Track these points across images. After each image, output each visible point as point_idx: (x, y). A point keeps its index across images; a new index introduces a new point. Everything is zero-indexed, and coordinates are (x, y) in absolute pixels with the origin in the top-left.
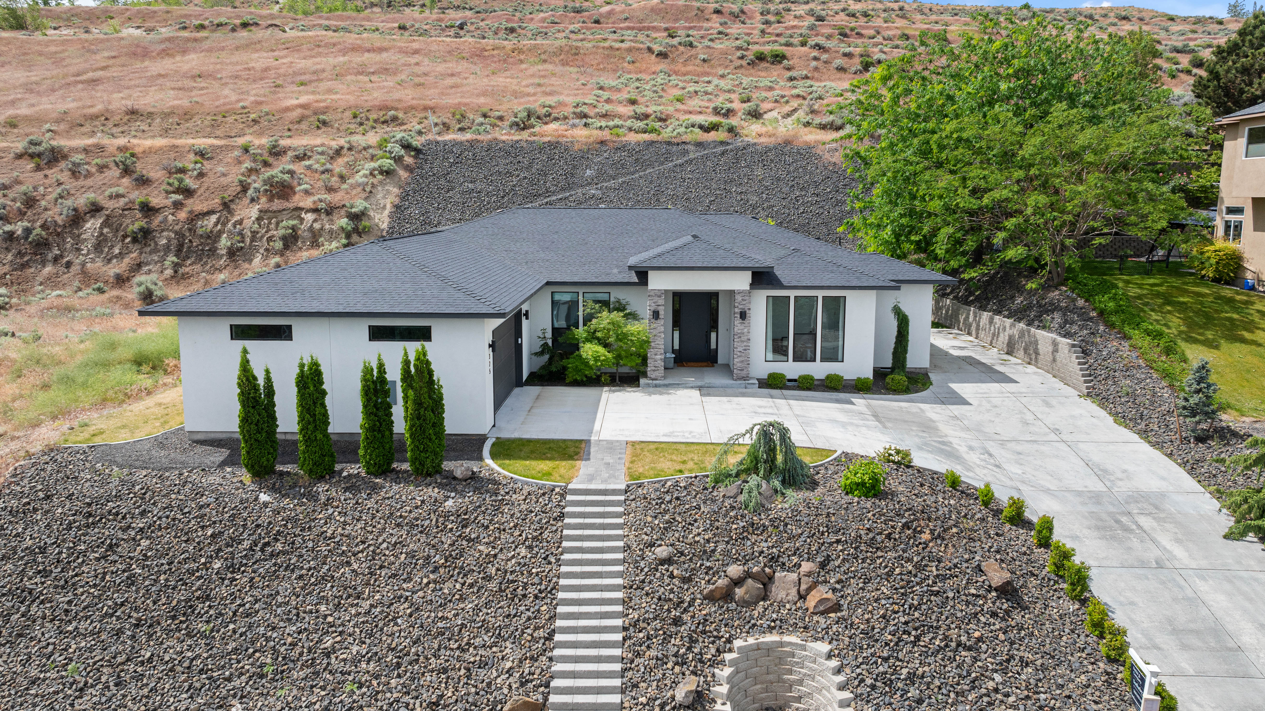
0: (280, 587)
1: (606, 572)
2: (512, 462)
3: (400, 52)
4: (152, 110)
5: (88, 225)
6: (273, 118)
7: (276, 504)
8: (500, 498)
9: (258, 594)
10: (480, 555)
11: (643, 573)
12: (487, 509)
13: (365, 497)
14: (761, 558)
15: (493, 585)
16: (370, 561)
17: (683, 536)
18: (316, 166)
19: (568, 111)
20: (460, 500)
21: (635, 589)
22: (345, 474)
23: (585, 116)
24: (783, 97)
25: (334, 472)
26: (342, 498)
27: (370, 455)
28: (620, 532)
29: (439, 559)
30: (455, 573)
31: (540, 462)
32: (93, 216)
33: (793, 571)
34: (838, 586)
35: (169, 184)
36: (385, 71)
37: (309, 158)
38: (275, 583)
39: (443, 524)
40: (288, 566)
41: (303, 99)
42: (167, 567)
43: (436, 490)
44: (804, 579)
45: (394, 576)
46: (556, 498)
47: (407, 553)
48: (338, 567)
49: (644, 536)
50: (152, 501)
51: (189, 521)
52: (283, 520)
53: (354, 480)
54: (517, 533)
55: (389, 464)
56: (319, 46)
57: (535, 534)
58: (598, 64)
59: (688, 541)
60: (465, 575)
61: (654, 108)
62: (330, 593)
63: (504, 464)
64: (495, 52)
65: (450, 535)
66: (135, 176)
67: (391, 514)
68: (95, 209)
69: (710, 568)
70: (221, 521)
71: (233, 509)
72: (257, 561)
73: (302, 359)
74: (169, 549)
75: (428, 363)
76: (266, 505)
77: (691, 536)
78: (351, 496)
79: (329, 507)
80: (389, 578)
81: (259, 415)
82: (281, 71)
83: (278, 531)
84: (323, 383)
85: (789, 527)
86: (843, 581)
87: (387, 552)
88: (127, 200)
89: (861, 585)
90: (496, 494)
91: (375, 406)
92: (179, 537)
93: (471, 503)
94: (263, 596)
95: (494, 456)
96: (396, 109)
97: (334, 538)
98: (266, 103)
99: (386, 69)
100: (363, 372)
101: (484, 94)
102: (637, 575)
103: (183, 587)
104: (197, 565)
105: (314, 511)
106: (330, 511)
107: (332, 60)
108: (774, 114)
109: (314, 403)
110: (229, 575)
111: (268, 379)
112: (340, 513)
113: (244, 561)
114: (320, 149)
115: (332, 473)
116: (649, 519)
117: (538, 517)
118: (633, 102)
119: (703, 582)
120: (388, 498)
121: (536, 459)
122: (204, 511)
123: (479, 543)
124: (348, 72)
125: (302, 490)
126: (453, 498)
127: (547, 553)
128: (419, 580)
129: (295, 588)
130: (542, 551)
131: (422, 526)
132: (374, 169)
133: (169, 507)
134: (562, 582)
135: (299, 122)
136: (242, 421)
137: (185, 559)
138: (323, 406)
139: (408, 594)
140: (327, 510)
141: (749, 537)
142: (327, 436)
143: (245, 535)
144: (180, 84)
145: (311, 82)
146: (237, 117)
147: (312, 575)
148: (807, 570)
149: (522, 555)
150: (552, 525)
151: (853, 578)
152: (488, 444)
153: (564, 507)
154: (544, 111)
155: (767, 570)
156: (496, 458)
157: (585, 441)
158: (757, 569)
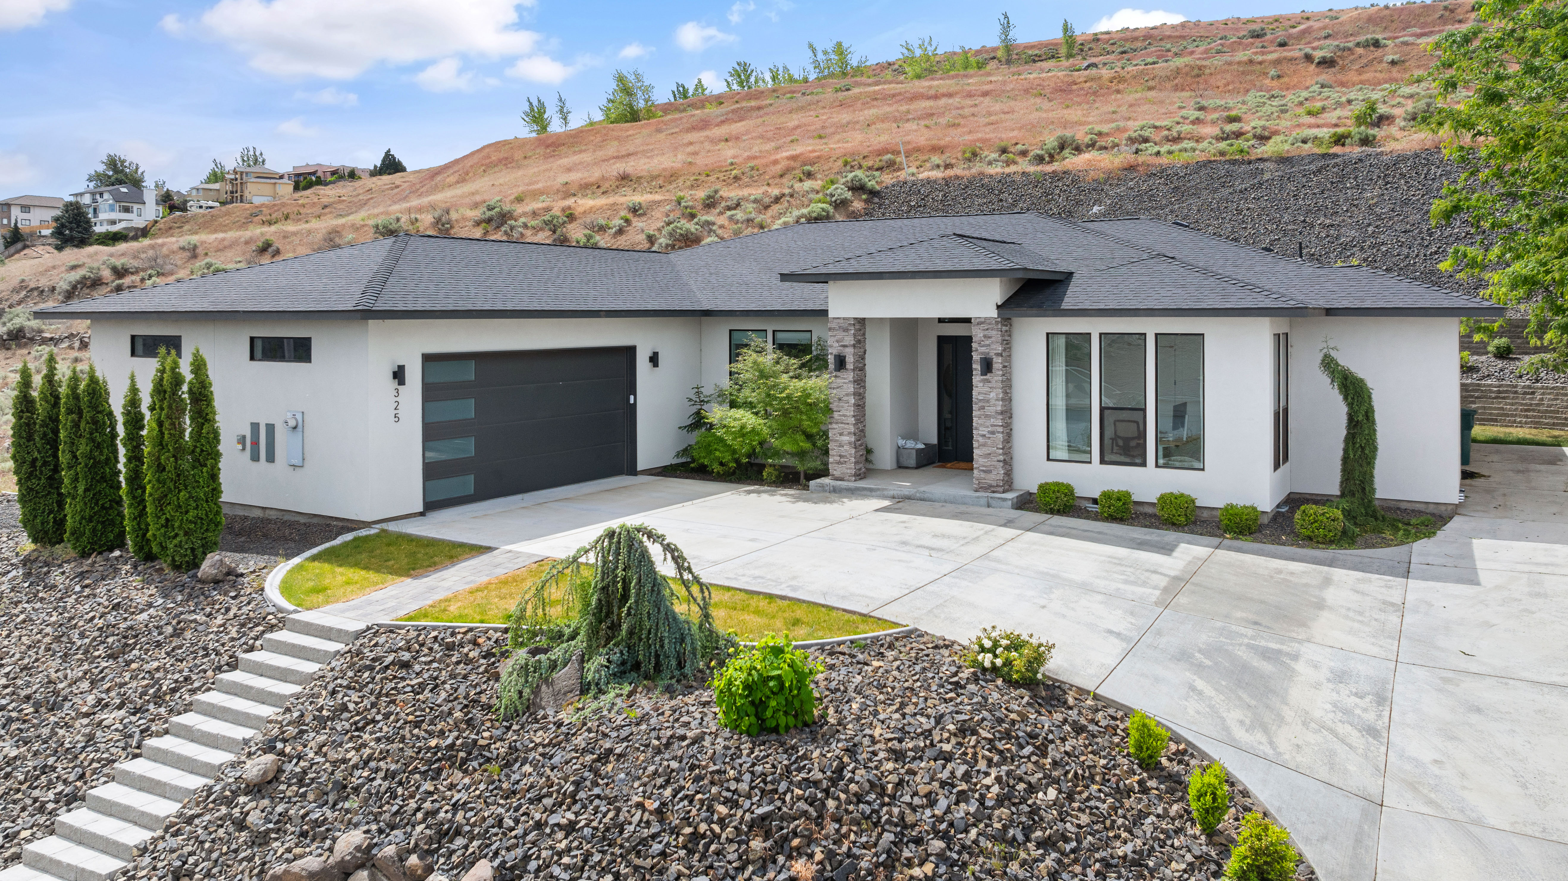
6: (756, 174)
18: (740, 216)
19: (1123, 137)
23: (1145, 141)
36: (927, 116)
37: (740, 207)
41: (803, 151)
43: (152, 592)
46: (256, 631)
58: (1227, 85)
61: (1256, 123)
77: (347, 746)
85: (525, 767)
93: (160, 619)
99: (930, 114)
102: (198, 805)
105: (19, 601)
114: (753, 197)
116: (323, 696)
118: (1233, 120)
119: (280, 852)
124: (883, 120)
126: (154, 608)
132: (802, 217)
144: (697, 149)
145: (831, 134)
146: (721, 175)
152: (349, 537)
153: (251, 649)
154: (1087, 140)
155: (413, 859)
156: (314, 558)
157: (489, 549)
158: (390, 850)
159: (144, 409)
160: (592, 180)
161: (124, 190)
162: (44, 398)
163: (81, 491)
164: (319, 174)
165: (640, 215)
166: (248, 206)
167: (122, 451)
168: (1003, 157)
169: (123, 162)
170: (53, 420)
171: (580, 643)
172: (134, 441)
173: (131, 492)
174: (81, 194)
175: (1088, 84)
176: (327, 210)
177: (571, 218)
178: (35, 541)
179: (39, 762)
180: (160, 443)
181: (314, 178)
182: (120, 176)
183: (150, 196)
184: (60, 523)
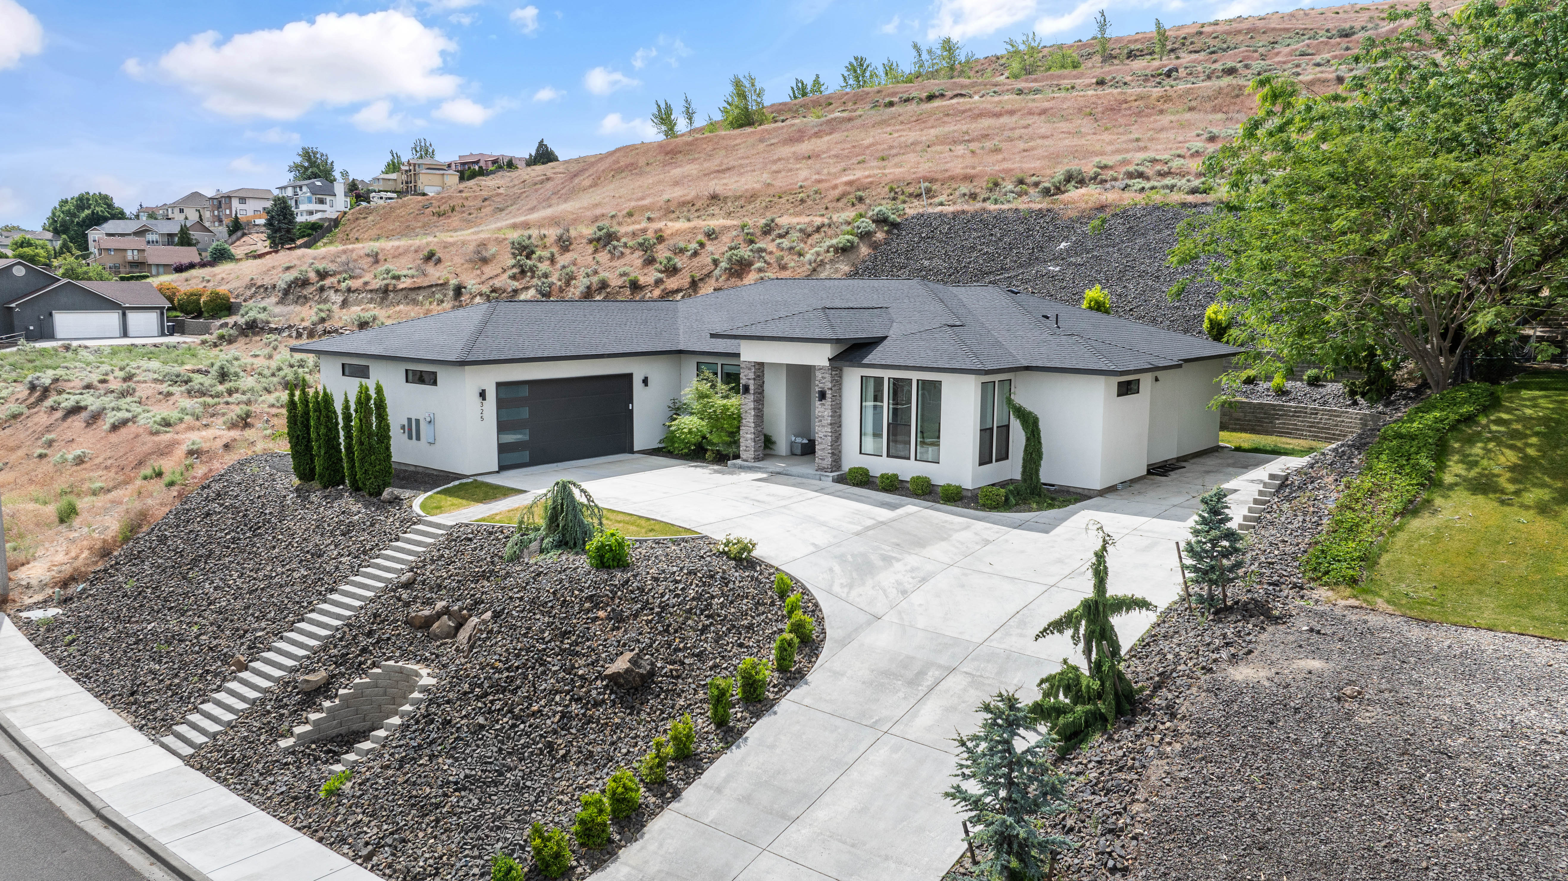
6: (818, 197)
11: (385, 591)
12: (365, 525)
13: (325, 504)
14: (468, 600)
28: (413, 559)
33: (479, 618)
46: (407, 525)
59: (438, 574)
69: (429, 599)
77: (443, 571)
85: (511, 579)
87: (295, 545)
116: (434, 551)
119: (414, 609)
121: (460, 497)
125: (307, 494)
127: (358, 564)
130: (358, 561)
132: (831, 246)
134: (343, 586)
135: (838, 200)
141: (481, 581)
144: (782, 167)
149: (344, 561)
152: (457, 483)
153: (405, 532)
154: (1091, 174)
155: (465, 612)
156: (438, 493)
157: (525, 491)
158: (456, 608)
159: (352, 411)
160: (689, 198)
161: (319, 183)
162: (301, 402)
163: (322, 453)
164: (482, 164)
165: (712, 240)
166: (420, 198)
167: (342, 433)
168: (1018, 189)
169: (315, 153)
170: (306, 413)
171: (542, 532)
172: (347, 427)
173: (347, 455)
174: (285, 188)
175: (1137, 103)
176: (486, 203)
177: (661, 239)
178: (300, 479)
179: (317, 576)
180: (361, 431)
181: (477, 168)
182: (315, 170)
183: (340, 188)
184: (312, 470)
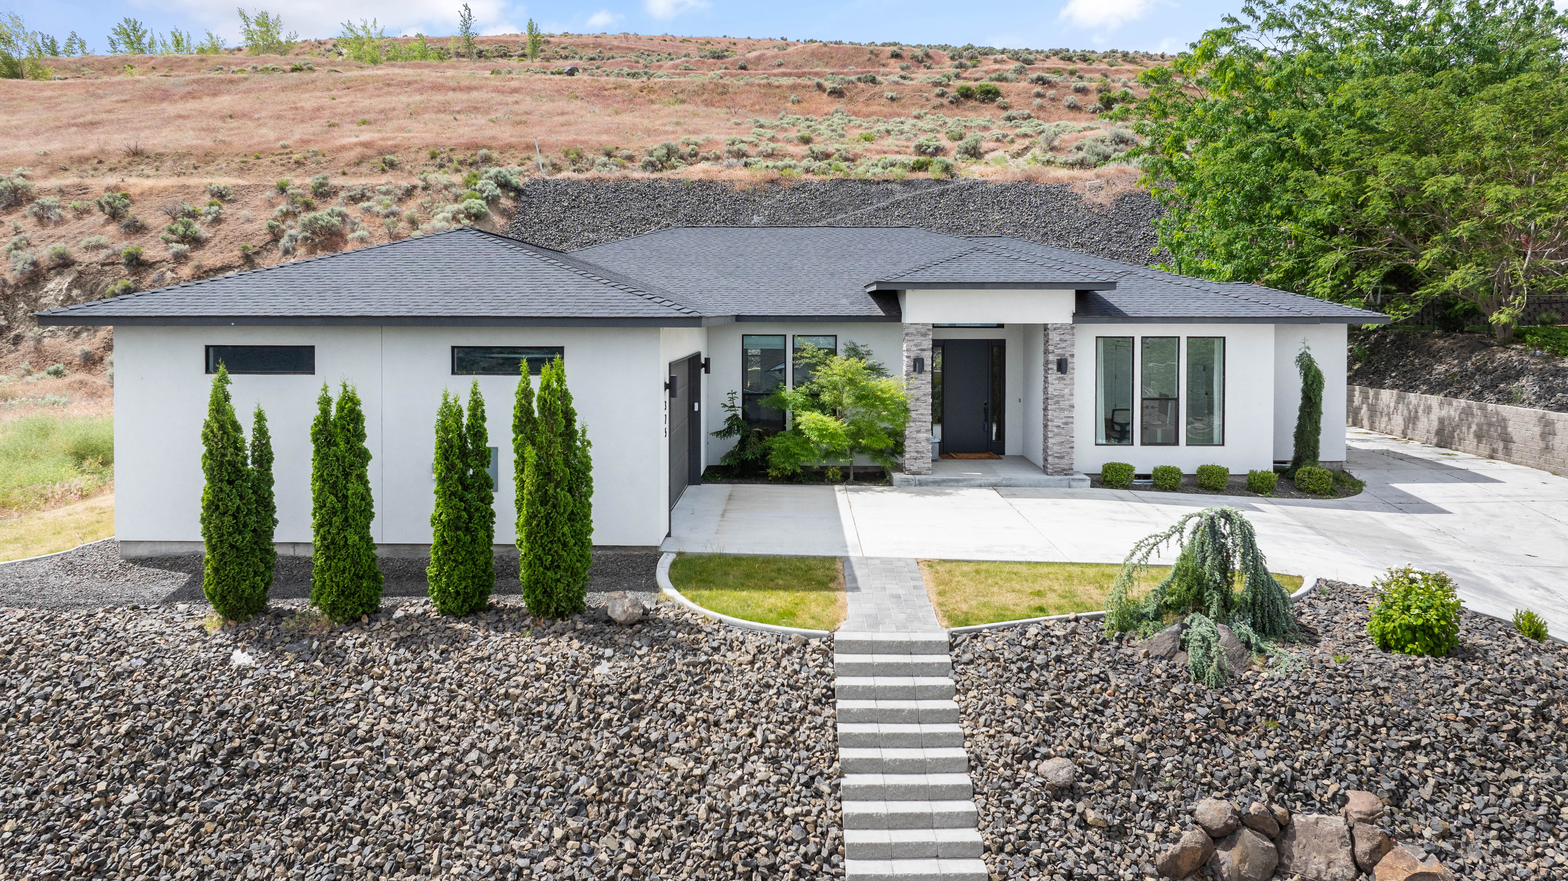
0: (254, 845)
1: (941, 815)
2: (715, 592)
3: (494, 91)
4: (162, 150)
5: (51, 285)
6: (323, 160)
7: (262, 670)
8: (704, 658)
9: (207, 860)
10: (672, 778)
11: (1023, 818)
12: (678, 681)
13: (436, 657)
14: (1258, 783)
15: (702, 844)
16: (444, 788)
17: (1089, 737)
18: (378, 209)
19: (721, 149)
20: (624, 664)
21: (1011, 854)
22: (399, 613)
23: (744, 155)
24: (1005, 136)
25: (378, 611)
26: (392, 659)
27: (448, 577)
28: (954, 728)
29: (584, 785)
30: (621, 815)
31: (767, 594)
32: (59, 274)
33: (1330, 812)
34: (1447, 846)
35: (172, 232)
36: (475, 109)
37: (369, 199)
38: (246, 836)
39: (591, 711)
40: (275, 799)
41: (365, 137)
42: (24, 802)
43: (576, 644)
44: (1359, 829)
45: (492, 822)
46: (813, 660)
47: (518, 773)
48: (376, 802)
49: (1008, 737)
50: (22, 666)
51: (89, 705)
52: (272, 702)
53: (416, 625)
54: (744, 730)
55: (484, 595)
56: (389, 85)
57: (781, 732)
58: (753, 105)
59: (1101, 746)
60: (642, 821)
61: (837, 146)
62: (358, 858)
63: (700, 597)
64: (619, 91)
65: (606, 734)
66: (125, 222)
67: (488, 691)
68: (64, 263)
69: (1158, 806)
70: (150, 705)
71: (177, 681)
72: (213, 787)
73: (325, 389)
74: (38, 762)
75: (565, 396)
76: (242, 672)
77: (1104, 736)
78: (409, 655)
79: (365, 677)
80: (482, 825)
81: (241, 498)
82: (339, 111)
83: (261, 725)
84: (364, 436)
85: (1299, 716)
86: (1451, 835)
87: (478, 771)
88: (110, 251)
89: (1496, 844)
90: (695, 652)
91: (461, 480)
92: (62, 738)
93: (646, 668)
94: (218, 866)
95: (678, 582)
96: (490, 148)
97: (372, 739)
98: (316, 142)
99: (476, 108)
100: (442, 413)
101: (607, 131)
102: (1010, 822)
103: (51, 847)
104: (88, 796)
105: (335, 684)
106: (367, 685)
107: (404, 99)
108: (1000, 153)
109: (346, 475)
110: (153, 818)
111: (261, 432)
112: (385, 688)
113: (187, 788)
114: (384, 188)
115: (374, 612)
116: (1011, 701)
117: (784, 698)
118: (806, 141)
119: (1152, 837)
120: (482, 660)
121: (758, 587)
122: (119, 685)
123: (668, 750)
124: (426, 109)
125: (316, 644)
126: (609, 659)
127: (811, 773)
128: (545, 832)
129: (284, 848)
130: (800, 768)
131: (550, 716)
132: (459, 212)
133: (53, 678)
134: (851, 837)
135: (358, 164)
136: (207, 508)
137: (64, 785)
138: (362, 479)
139: (523, 862)
140: (360, 682)
141: (1222, 736)
142: (367, 540)
143: (195, 734)
144: (204, 124)
145: (376, 121)
146: (276, 158)
147: (323, 819)
148: (1366, 808)
149: (760, 776)
150: (813, 713)
151: (1472, 827)
152: (665, 563)
